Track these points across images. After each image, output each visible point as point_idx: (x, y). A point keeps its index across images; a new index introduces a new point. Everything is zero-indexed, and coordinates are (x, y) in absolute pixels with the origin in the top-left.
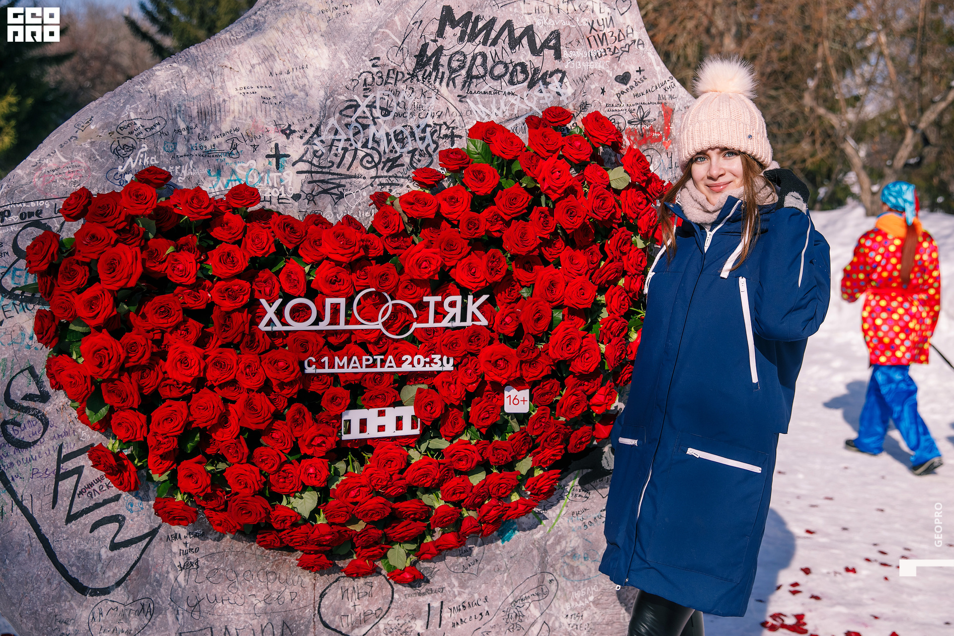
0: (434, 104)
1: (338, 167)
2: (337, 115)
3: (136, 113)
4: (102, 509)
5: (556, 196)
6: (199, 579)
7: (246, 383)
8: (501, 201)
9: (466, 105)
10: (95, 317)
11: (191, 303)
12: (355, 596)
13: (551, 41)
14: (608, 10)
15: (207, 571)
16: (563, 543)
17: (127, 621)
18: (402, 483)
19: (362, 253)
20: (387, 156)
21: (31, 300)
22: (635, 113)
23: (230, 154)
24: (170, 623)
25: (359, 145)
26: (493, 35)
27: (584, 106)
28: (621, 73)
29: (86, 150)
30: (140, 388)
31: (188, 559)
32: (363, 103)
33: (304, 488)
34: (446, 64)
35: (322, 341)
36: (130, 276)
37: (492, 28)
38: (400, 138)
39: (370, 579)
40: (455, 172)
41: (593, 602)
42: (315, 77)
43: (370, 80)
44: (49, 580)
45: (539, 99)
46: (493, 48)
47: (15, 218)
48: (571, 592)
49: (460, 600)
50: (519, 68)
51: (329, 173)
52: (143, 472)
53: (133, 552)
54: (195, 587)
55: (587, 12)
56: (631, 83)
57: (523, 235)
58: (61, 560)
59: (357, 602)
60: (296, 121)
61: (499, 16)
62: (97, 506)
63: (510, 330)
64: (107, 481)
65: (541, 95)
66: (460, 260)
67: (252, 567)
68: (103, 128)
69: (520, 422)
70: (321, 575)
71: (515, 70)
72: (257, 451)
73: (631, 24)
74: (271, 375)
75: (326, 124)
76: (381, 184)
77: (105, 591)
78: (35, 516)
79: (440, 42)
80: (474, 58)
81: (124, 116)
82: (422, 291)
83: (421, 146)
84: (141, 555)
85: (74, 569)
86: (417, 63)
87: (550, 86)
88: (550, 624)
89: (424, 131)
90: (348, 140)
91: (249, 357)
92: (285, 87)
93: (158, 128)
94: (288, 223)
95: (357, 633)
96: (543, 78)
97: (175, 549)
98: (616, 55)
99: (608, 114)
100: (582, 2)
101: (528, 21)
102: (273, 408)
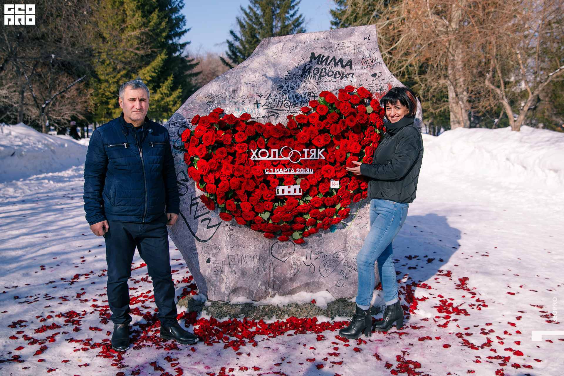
0: (308, 86)
1: (277, 107)
2: (276, 90)
3: (213, 91)
5: (346, 115)
6: (234, 239)
7: (247, 176)
8: (329, 117)
9: (319, 86)
10: (202, 155)
11: (230, 150)
12: (283, 247)
13: (348, 63)
14: (369, 52)
15: (236, 237)
16: (353, 234)
18: (297, 211)
19: (283, 135)
20: (293, 103)
22: (378, 87)
23: (242, 103)
24: (225, 252)
25: (284, 100)
26: (329, 62)
27: (360, 85)
28: (373, 73)
29: (198, 103)
30: (215, 177)
31: (230, 233)
32: (285, 86)
33: (265, 211)
34: (312, 72)
35: (271, 163)
36: (212, 141)
37: (328, 60)
38: (297, 97)
39: (287, 242)
40: (314, 108)
42: (269, 78)
43: (287, 78)
46: (328, 66)
47: (178, 125)
48: (355, 250)
49: (317, 251)
51: (274, 109)
52: (216, 205)
53: (213, 230)
54: (232, 242)
55: (361, 53)
56: (377, 77)
57: (336, 129)
58: (192, 231)
59: (283, 250)
60: (263, 93)
61: (330, 55)
62: (203, 215)
63: (332, 161)
64: (206, 207)
65: (345, 82)
66: (315, 137)
67: (250, 236)
68: (204, 96)
69: (337, 192)
70: (271, 240)
71: (336, 73)
72: (250, 198)
73: (377, 57)
74: (254, 173)
75: (273, 93)
76: (291, 113)
77: (206, 241)
78: (185, 217)
79: (311, 65)
80: (322, 70)
81: (210, 92)
82: (303, 147)
83: (304, 100)
84: (216, 231)
85: (196, 234)
86: (303, 72)
87: (348, 79)
88: (348, 261)
89: (305, 95)
90: (280, 98)
91: (247, 168)
92: (260, 81)
93: (220, 96)
94: (260, 125)
95: (283, 259)
96: (346, 76)
97: (226, 229)
98: (371, 67)
99: (369, 88)
100: (359, 50)
101: (341, 57)
102: (255, 184)
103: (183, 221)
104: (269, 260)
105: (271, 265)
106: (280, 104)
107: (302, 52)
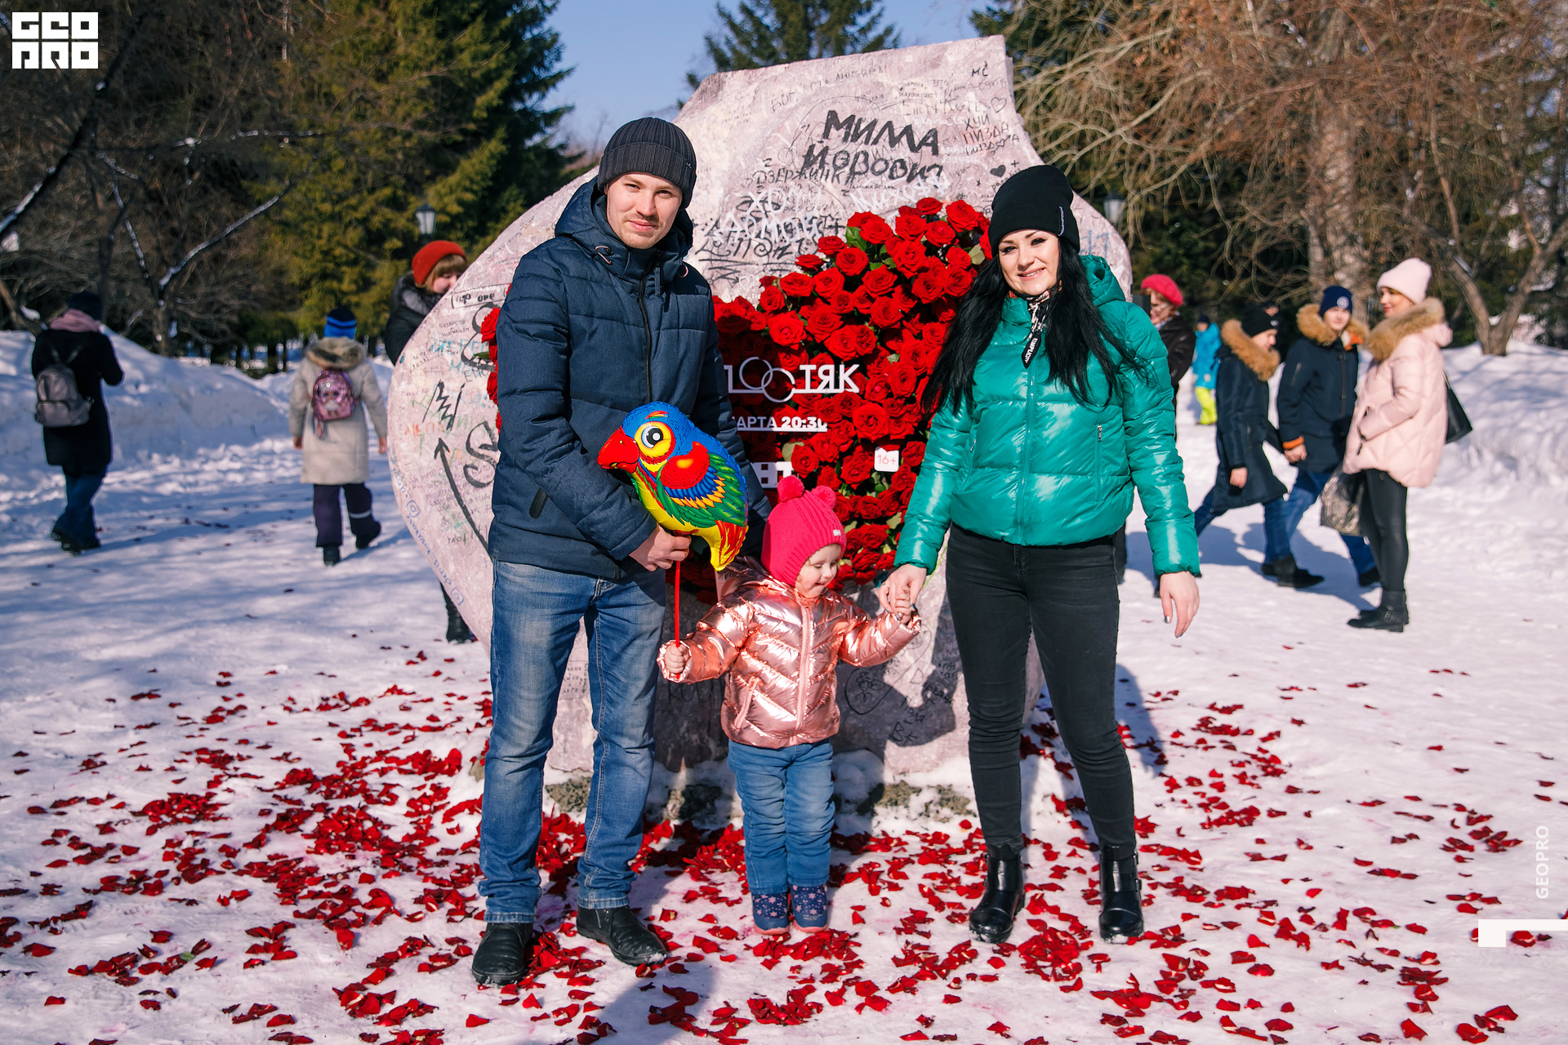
0: (819, 199)
1: (735, 255)
2: (734, 209)
8: (868, 282)
9: (849, 198)
13: (929, 138)
14: (983, 108)
20: (777, 245)
21: (485, 367)
25: (753, 236)
26: (875, 134)
27: (960, 197)
28: (996, 166)
32: (757, 199)
34: (831, 163)
37: (874, 129)
38: (789, 229)
40: (832, 257)
42: (717, 177)
43: (762, 178)
45: (918, 191)
46: (874, 147)
47: (474, 300)
50: (898, 164)
51: (727, 261)
55: (964, 111)
57: (886, 310)
61: (880, 118)
63: (879, 397)
65: (920, 188)
66: (833, 333)
68: (541, 225)
69: (891, 481)
71: (894, 166)
73: (1006, 121)
75: (725, 218)
76: (772, 270)
79: (826, 143)
80: (857, 157)
82: (799, 360)
83: (808, 236)
86: (805, 163)
87: (927, 180)
88: (924, 671)
89: (811, 222)
90: (744, 231)
98: (991, 150)
99: (983, 205)
100: (959, 102)
101: (908, 121)
107: (803, 110)
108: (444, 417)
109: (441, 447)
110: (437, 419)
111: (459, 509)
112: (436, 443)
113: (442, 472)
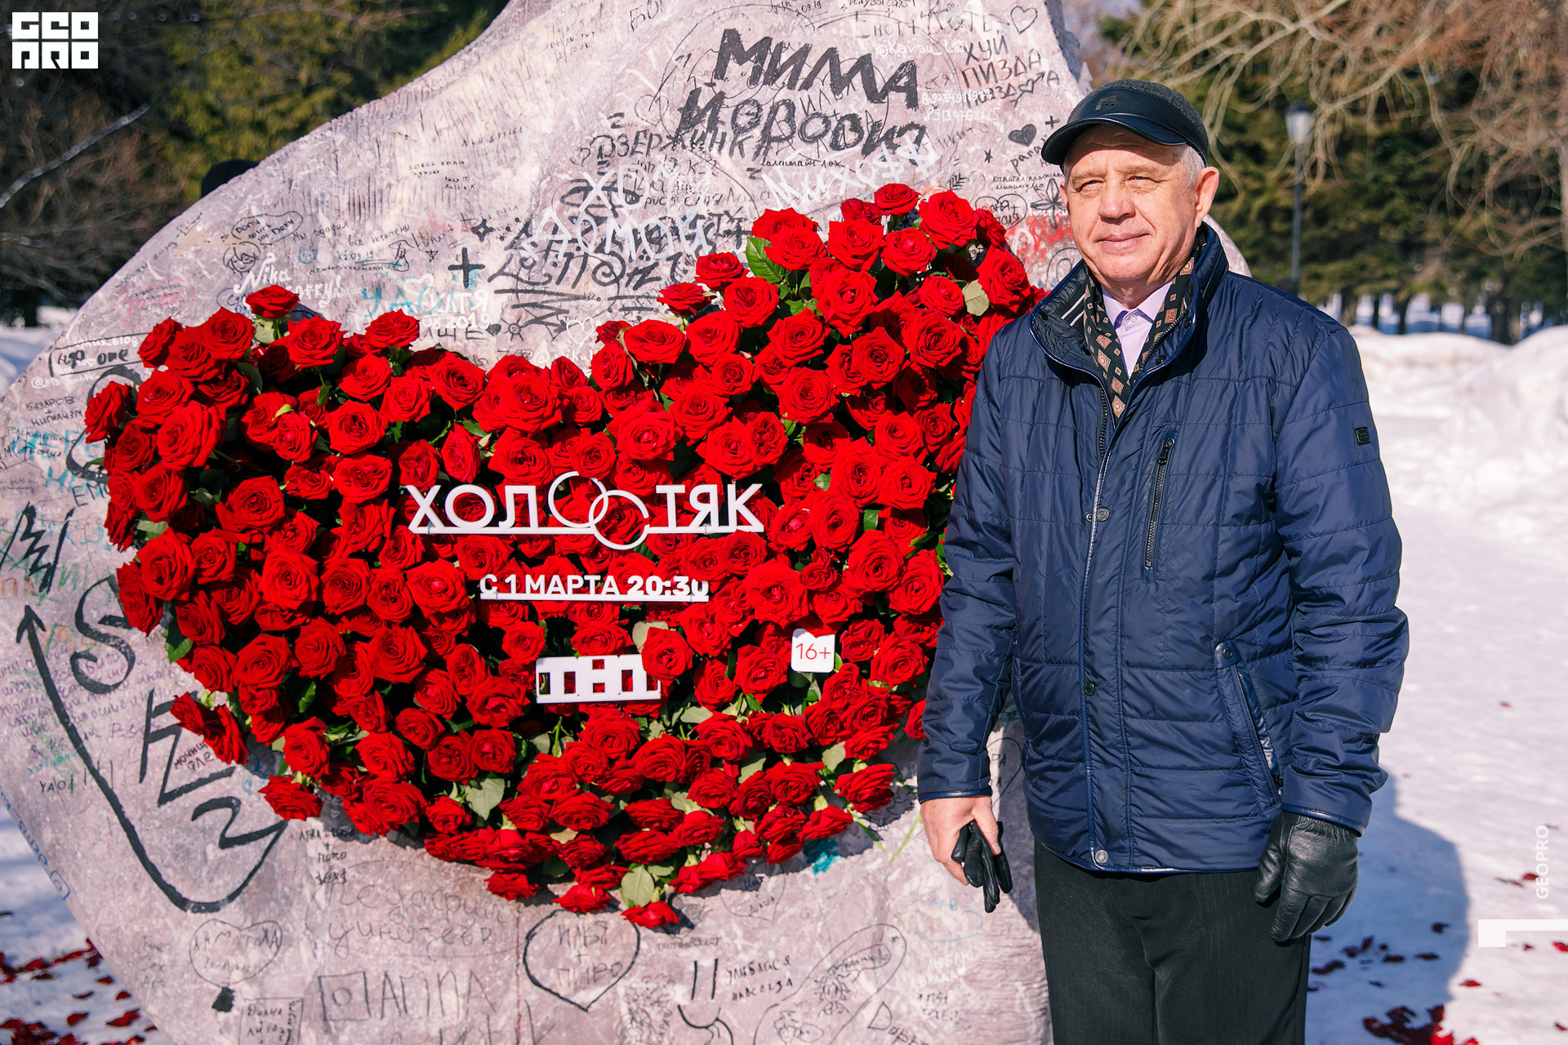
0: (708, 184)
1: (558, 283)
2: (557, 203)
3: (259, 207)
4: (209, 787)
5: (849, 330)
6: (348, 899)
7: (383, 611)
8: (778, 335)
9: (761, 184)
12: (580, 941)
13: (900, 78)
14: (997, 26)
15: (357, 887)
16: (916, 880)
17: (244, 952)
18: (628, 773)
19: (561, 417)
20: (634, 265)
22: (1042, 191)
23: (395, 266)
24: (305, 960)
25: (591, 249)
26: (805, 72)
27: (957, 181)
28: (1018, 126)
29: (188, 262)
30: (224, 616)
31: (331, 868)
32: (597, 185)
33: (482, 775)
34: (728, 121)
35: (505, 551)
37: (803, 62)
38: (654, 237)
39: (603, 917)
40: (721, 288)
41: (966, 977)
42: (530, 145)
43: (607, 148)
44: (135, 885)
45: (881, 171)
46: (805, 93)
47: (90, 362)
48: (927, 959)
49: (745, 958)
50: (847, 123)
51: (544, 292)
53: (251, 853)
54: (341, 911)
55: (962, 30)
57: (806, 393)
58: (151, 858)
59: (583, 950)
60: (494, 215)
61: (815, 43)
62: (202, 782)
63: (798, 543)
64: (209, 750)
65: (885, 165)
66: (712, 428)
67: (424, 886)
68: (212, 229)
70: (527, 905)
71: (840, 127)
72: (404, 715)
73: (1036, 48)
74: (421, 599)
75: (540, 218)
76: (624, 309)
77: (213, 907)
78: (116, 792)
79: (720, 86)
80: (774, 110)
81: (242, 212)
82: (654, 476)
83: (688, 248)
84: (264, 857)
85: (170, 871)
86: (683, 121)
87: (898, 151)
88: (893, 1007)
89: (693, 225)
90: (574, 241)
91: (389, 572)
92: (485, 162)
93: (290, 228)
94: (459, 368)
95: (583, 997)
96: (888, 138)
97: (312, 852)
98: (1011, 97)
99: (997, 194)
100: (953, 15)
101: (864, 49)
102: (423, 651)
103: (108, 813)
104: (512, 997)
105: (525, 1021)
106: (574, 268)
107: (679, 29)
108: (35, 569)
109: (29, 623)
110: (20, 573)
111: (61, 732)
112: (20, 615)
113: (31, 666)
